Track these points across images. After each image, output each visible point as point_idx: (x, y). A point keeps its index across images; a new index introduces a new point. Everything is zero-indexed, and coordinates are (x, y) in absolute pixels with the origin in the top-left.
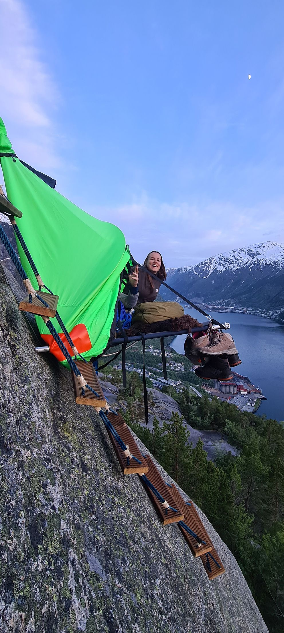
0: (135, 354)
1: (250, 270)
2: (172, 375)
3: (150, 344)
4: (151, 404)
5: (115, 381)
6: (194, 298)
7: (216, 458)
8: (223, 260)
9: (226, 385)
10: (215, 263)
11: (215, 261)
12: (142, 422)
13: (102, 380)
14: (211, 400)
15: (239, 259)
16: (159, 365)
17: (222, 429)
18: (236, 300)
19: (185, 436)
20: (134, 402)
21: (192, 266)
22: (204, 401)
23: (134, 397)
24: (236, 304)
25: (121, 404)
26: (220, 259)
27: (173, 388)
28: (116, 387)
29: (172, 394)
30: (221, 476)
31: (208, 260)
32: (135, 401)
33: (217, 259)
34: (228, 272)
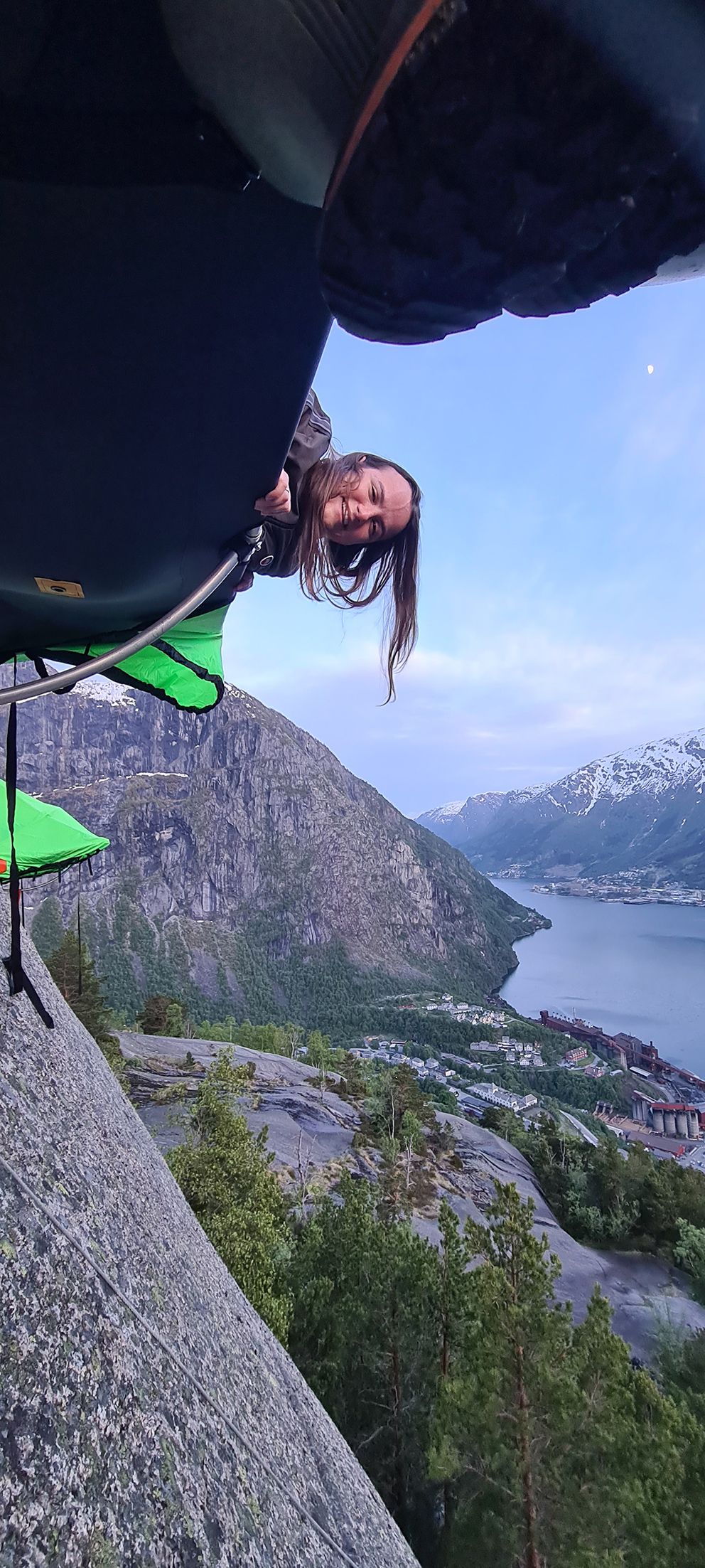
0: (406, 1015)
1: (700, 791)
2: (510, 1078)
3: (446, 989)
4: (451, 1162)
5: (351, 1090)
6: (556, 867)
7: (659, 1351)
8: (624, 769)
9: (665, 1112)
10: (604, 776)
11: (603, 771)
12: (426, 1216)
13: (314, 1086)
14: (625, 1155)
15: (667, 764)
16: (472, 1047)
17: (667, 1249)
18: (669, 871)
19: (546, 1277)
20: (402, 1155)
21: (544, 785)
22: (607, 1155)
23: (401, 1137)
24: (671, 879)
25: (364, 1157)
26: (617, 767)
27: (514, 1117)
28: (351, 1107)
29: (512, 1132)
30: (688, 1436)
31: (584, 769)
32: (403, 1149)
33: (608, 766)
34: (637, 796)
